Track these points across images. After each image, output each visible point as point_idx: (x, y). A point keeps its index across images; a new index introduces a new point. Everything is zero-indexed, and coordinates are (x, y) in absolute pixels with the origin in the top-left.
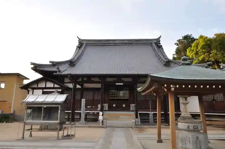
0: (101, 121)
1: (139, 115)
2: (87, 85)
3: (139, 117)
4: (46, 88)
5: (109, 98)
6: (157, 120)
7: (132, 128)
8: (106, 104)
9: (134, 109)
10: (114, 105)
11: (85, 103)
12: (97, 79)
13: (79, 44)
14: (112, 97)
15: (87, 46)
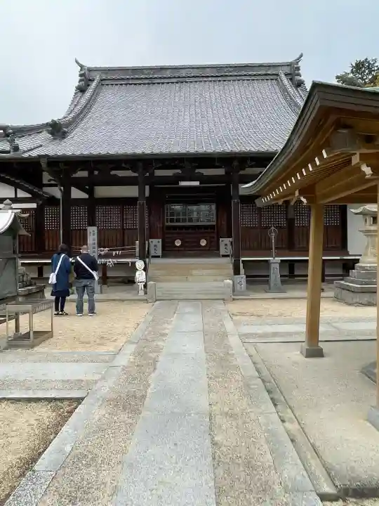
0: (141, 285)
1: (241, 265)
2: (102, 191)
3: (242, 271)
5: (163, 223)
6: (307, 276)
7: (224, 300)
8: (157, 240)
9: (229, 250)
10: (178, 243)
11: (96, 236)
13: (80, 81)
14: (172, 221)
15: (103, 85)
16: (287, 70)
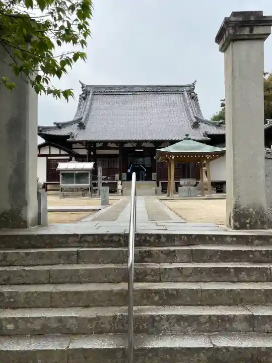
2: (99, 152)
3: (160, 185)
4: (50, 155)
7: (152, 195)
8: (124, 173)
9: (156, 178)
11: (101, 171)
12: (114, 145)
13: (83, 93)
15: (95, 95)
16: (188, 88)
